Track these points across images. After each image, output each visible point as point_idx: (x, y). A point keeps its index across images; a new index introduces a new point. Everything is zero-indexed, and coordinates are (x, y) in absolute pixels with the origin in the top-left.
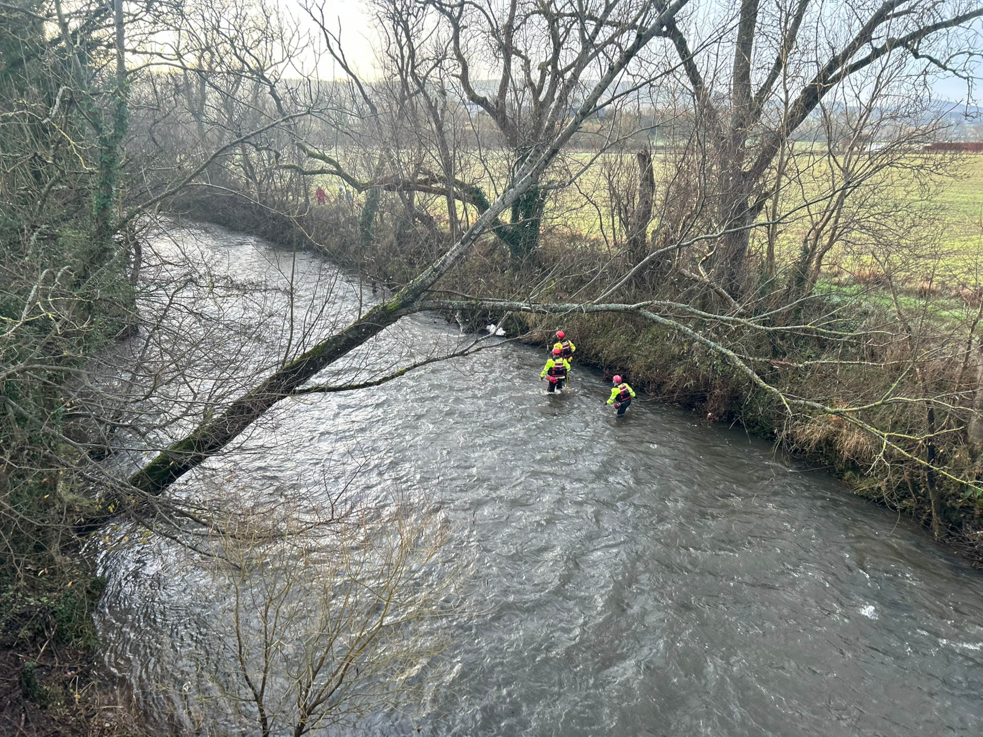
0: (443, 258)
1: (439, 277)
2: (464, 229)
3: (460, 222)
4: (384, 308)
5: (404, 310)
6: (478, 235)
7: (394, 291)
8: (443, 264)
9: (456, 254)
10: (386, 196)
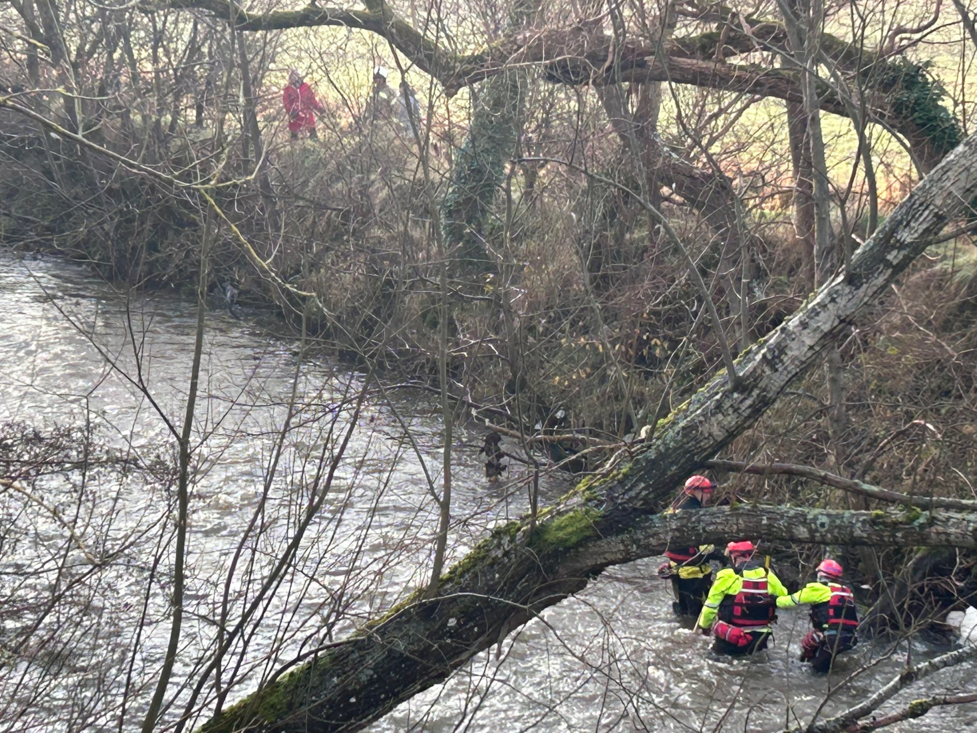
0: (774, 337)
1: (756, 411)
2: (858, 228)
3: (842, 197)
4: (536, 535)
5: (614, 545)
6: (917, 248)
7: (576, 466)
8: (771, 361)
9: (825, 322)
10: (549, 105)
